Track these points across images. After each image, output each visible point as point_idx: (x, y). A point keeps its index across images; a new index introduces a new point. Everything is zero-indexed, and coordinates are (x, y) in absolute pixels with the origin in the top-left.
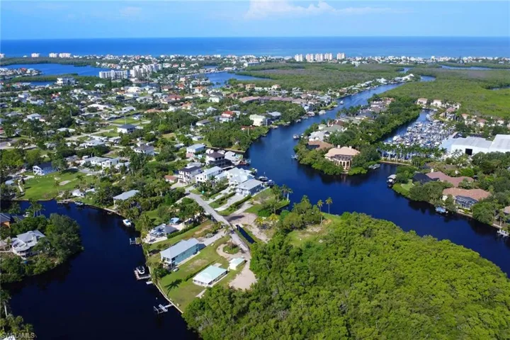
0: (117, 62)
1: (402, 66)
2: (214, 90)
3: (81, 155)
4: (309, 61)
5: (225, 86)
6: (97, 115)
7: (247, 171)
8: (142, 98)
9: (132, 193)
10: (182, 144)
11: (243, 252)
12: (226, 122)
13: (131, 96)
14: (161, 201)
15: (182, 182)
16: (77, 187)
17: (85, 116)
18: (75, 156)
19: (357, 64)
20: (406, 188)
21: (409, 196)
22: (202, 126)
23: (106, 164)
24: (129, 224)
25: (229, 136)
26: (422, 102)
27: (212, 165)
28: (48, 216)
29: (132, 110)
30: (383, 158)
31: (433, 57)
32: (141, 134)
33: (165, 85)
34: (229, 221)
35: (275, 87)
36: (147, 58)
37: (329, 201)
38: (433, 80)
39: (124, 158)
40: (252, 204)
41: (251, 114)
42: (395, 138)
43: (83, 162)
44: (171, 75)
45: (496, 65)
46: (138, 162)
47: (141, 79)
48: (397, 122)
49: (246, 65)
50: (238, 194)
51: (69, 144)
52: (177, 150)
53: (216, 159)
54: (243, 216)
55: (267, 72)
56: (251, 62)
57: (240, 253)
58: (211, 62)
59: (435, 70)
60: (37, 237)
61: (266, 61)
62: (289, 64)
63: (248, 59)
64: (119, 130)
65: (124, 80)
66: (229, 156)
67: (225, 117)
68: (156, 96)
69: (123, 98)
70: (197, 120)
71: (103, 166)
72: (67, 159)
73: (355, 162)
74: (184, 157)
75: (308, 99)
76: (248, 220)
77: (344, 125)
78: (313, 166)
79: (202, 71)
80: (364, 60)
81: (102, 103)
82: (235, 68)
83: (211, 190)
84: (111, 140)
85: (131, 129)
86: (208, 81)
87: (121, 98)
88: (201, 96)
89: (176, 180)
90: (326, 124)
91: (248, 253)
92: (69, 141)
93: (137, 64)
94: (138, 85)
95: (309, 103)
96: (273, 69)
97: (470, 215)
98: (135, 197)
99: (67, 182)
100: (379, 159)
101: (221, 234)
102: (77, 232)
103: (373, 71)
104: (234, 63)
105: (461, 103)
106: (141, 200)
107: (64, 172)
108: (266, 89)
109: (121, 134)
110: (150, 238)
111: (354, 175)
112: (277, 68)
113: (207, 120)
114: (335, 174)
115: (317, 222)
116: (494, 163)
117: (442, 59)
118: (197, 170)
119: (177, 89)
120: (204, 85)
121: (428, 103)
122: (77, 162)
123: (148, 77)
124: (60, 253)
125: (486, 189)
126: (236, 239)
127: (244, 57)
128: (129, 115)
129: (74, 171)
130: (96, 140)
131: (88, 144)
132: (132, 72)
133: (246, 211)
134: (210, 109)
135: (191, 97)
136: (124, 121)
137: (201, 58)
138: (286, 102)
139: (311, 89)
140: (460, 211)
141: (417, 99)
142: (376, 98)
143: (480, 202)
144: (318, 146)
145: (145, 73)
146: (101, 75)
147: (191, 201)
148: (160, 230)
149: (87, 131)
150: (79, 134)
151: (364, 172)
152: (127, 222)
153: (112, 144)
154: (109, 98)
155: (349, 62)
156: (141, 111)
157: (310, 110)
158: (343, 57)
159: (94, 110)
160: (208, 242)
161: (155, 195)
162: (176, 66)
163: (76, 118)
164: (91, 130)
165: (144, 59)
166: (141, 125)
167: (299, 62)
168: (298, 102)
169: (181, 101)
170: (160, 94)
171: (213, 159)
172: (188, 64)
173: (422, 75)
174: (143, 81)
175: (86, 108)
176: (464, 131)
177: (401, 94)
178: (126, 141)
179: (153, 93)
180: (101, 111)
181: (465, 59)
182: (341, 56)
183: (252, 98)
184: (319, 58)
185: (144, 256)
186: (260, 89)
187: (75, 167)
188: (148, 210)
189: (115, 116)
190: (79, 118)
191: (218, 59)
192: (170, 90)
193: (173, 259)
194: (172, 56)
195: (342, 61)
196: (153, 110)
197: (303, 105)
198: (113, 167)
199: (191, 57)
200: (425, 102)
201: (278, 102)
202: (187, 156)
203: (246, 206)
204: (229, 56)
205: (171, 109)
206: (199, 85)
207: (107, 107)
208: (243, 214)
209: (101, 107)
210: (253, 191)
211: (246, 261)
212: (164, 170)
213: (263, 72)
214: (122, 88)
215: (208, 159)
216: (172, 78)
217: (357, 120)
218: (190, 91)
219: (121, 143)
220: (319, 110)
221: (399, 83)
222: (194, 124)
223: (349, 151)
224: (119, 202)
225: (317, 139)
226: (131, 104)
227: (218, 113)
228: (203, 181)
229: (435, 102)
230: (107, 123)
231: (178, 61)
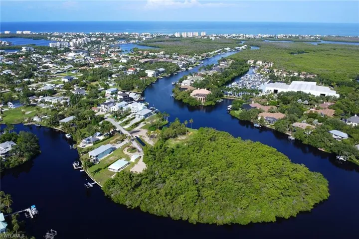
0: (61, 37)
1: (241, 40)
2: (123, 55)
3: (38, 95)
4: (183, 36)
5: (130, 52)
6: (48, 71)
7: (142, 104)
8: (78, 60)
9: (71, 118)
10: (103, 88)
11: (139, 152)
12: (130, 75)
13: (71, 58)
14: (90, 123)
15: (102, 111)
16: (37, 115)
17: (41, 71)
18: (34, 96)
19: (213, 38)
20: (237, 113)
21: (239, 118)
22: (115, 77)
23: (54, 101)
24: (70, 136)
25: (132, 83)
26: (251, 62)
27: (121, 100)
28: (18, 133)
29: (71, 67)
30: (225, 96)
31: (259, 35)
32: (77, 82)
33: (92, 51)
34: (131, 134)
35: (162, 53)
36: (81, 34)
37: (191, 121)
38: (259, 48)
39: (66, 97)
40: (145, 123)
41: (146, 69)
42: (233, 84)
43: (40, 100)
44: (96, 45)
45: (297, 40)
46: (75, 99)
47: (77, 48)
48: (235, 74)
49: (144, 39)
50: (137, 118)
51: (30, 89)
52: (100, 92)
53: (124, 97)
54: (140, 131)
55: (157, 44)
56: (147, 37)
57: (137, 152)
58: (122, 37)
59: (260, 42)
60: (12, 145)
61: (157, 36)
62: (171, 39)
63: (145, 36)
64: (63, 80)
65: (66, 49)
66: (132, 95)
67: (130, 72)
68: (87, 58)
69: (65, 59)
70: (113, 74)
71: (53, 102)
72: (30, 98)
73: (208, 98)
74: (104, 96)
75: (182, 60)
76: (143, 133)
77: (203, 76)
78: (183, 101)
79: (116, 43)
80: (217, 36)
81: (52, 63)
82: (137, 41)
83: (121, 116)
84: (58, 86)
85: (70, 79)
86: (119, 49)
87: (64, 60)
88: (115, 58)
89: (99, 111)
90: (192, 75)
91: (142, 152)
92: (30, 87)
93: (74, 38)
94: (75, 52)
95: (183, 62)
96: (161, 41)
97: (274, 128)
98: (73, 120)
99: (29, 112)
100: (223, 96)
101: (126, 141)
102: (37, 142)
103: (222, 43)
104: (137, 37)
105: (274, 62)
106: (77, 122)
107: (28, 106)
108: (156, 54)
109: (64, 82)
110: (82, 144)
111: (208, 106)
112: (164, 41)
113: (119, 73)
114: (196, 106)
115: (184, 134)
116: (290, 98)
117: (265, 36)
118: (112, 104)
119: (100, 54)
120: (117, 52)
121: (254, 63)
122: (36, 100)
123: (81, 47)
124: (27, 154)
125: (284, 113)
126: (135, 144)
127: (143, 34)
128: (69, 71)
129: (34, 106)
130: (48, 86)
131: (43, 89)
132: (71, 43)
133: (141, 128)
134: (121, 66)
135: (109, 59)
136: (66, 74)
137: (115, 34)
138: (168, 62)
139: (184, 54)
140: (268, 126)
141: (248, 60)
142: (224, 60)
143: (279, 120)
144: (187, 89)
145: (80, 44)
146: (51, 45)
147: (108, 123)
148: (89, 140)
149: (42, 81)
150: (37, 83)
151: (214, 104)
152: (68, 136)
153: (58, 88)
154: (56, 60)
155: (208, 37)
156: (77, 68)
157: (183, 67)
158: (205, 34)
159: (47, 67)
160: (118, 146)
161: (85, 119)
162: (99, 39)
163: (35, 72)
164: (45, 80)
165: (79, 35)
166: (77, 76)
167: (177, 38)
168: (175, 62)
169: (102, 62)
170: (89, 57)
171: (122, 97)
172: (107, 38)
173: (252, 46)
174: (78, 49)
175: (41, 66)
176: (274, 79)
177: (238, 57)
178: (68, 87)
179: (85, 56)
180: (51, 68)
181: (279, 36)
182: (203, 34)
183: (147, 60)
184: (190, 35)
185: (79, 155)
186: (153, 54)
187: (35, 103)
188: (81, 128)
189: (60, 71)
190: (37, 72)
191: (126, 35)
192: (95, 55)
193: (97, 156)
194: (97, 33)
195: (204, 37)
196: (84, 68)
197: (179, 64)
198: (59, 102)
199: (109, 34)
200: (252, 62)
201: (163, 62)
202: (106, 96)
203: (142, 125)
204: (134, 33)
205: (96, 66)
206: (114, 52)
207: (55, 65)
208: (140, 130)
209: (51, 66)
210: (146, 116)
211: (140, 157)
212: (92, 104)
213: (155, 43)
214: (64, 54)
215: (119, 97)
216: (96, 47)
217: (211, 73)
218: (108, 56)
219: (64, 88)
220: (189, 67)
221: (238, 50)
222: (111, 76)
223: (204, 91)
224: (63, 124)
225: (186, 84)
226: (70, 63)
227: (126, 69)
228: (115, 110)
229: (258, 62)
230: (55, 75)
231: (101, 36)
